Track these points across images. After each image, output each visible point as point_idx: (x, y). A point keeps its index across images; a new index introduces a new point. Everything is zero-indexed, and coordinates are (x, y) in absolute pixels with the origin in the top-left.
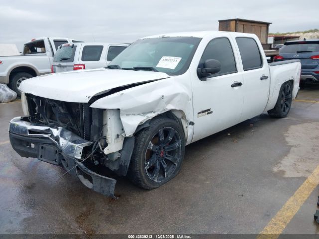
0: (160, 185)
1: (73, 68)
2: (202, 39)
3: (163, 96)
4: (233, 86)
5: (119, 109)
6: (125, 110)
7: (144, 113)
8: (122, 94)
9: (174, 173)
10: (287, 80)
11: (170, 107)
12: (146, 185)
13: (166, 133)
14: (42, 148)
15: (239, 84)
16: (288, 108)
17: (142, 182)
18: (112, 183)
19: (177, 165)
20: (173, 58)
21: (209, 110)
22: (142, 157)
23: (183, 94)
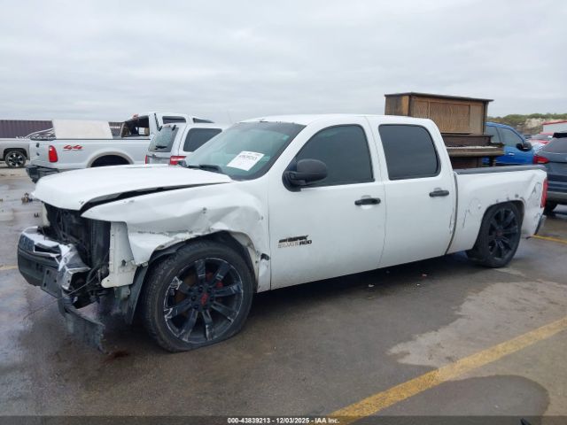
0: (191, 348)
1: (168, 161)
2: (305, 126)
3: (205, 209)
4: (358, 203)
5: (124, 223)
6: (135, 225)
7: (171, 233)
8: (132, 201)
9: (226, 334)
10: (500, 201)
11: (219, 226)
12: (166, 343)
13: (212, 267)
14: (48, 272)
15: (375, 202)
16: (510, 252)
17: (158, 338)
18: (97, 330)
19: (232, 320)
20: (253, 154)
21: (305, 238)
22: (157, 299)
23: (246, 210)
